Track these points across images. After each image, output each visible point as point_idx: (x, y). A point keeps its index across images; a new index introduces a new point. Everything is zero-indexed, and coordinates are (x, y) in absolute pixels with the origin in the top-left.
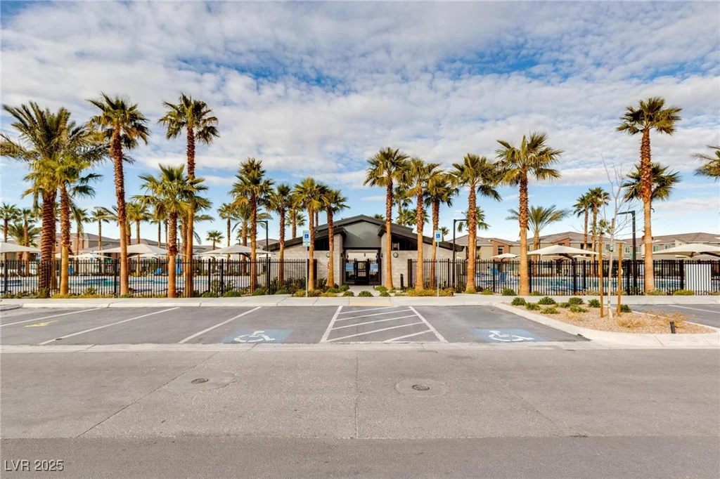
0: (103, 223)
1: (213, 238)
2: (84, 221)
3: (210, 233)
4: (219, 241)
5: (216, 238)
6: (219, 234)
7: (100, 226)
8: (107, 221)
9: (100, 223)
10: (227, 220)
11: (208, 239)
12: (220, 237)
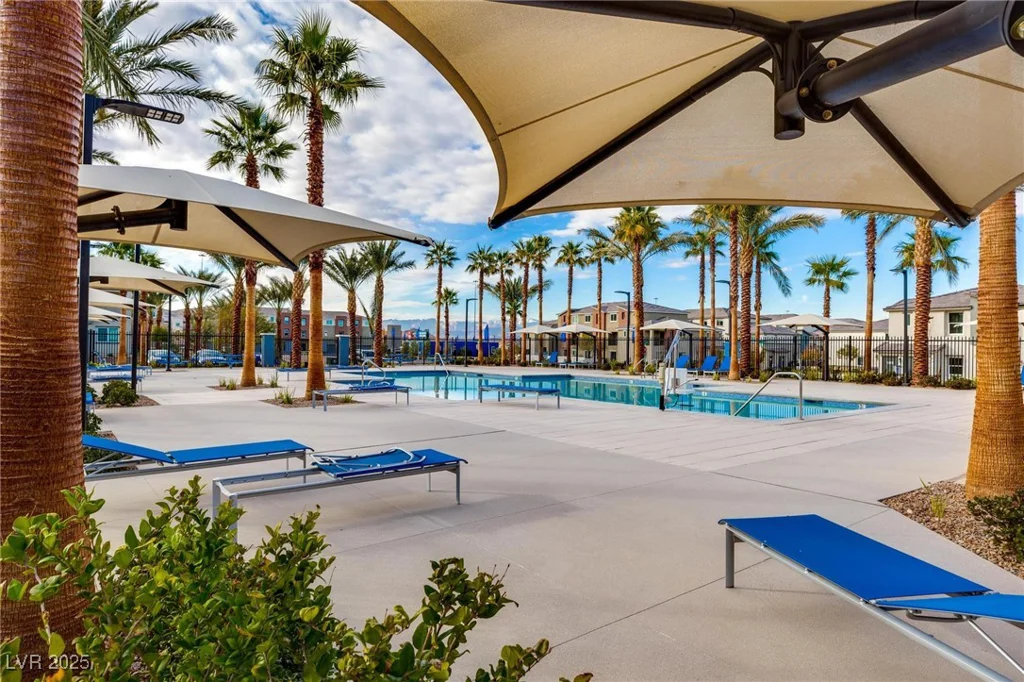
0: (606, 265)
1: (822, 277)
2: (577, 265)
3: (814, 265)
4: (841, 286)
5: (833, 277)
6: (842, 264)
7: (600, 272)
8: (612, 261)
9: (600, 265)
10: (865, 219)
11: (811, 281)
12: (846, 274)
